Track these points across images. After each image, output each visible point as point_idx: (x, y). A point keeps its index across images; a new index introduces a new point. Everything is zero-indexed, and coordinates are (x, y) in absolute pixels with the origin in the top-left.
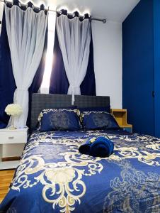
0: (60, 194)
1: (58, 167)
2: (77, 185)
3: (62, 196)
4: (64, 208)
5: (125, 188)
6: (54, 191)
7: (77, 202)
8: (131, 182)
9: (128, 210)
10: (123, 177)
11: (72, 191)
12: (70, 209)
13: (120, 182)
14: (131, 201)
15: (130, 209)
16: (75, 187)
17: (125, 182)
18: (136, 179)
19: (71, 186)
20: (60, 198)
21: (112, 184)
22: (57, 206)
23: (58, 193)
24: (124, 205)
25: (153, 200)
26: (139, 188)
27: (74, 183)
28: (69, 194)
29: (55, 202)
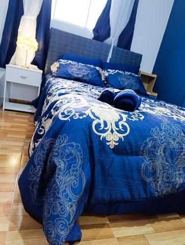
0: (107, 130)
1: (101, 107)
2: (122, 125)
3: (109, 132)
4: (110, 141)
5: (163, 138)
6: (102, 126)
7: (120, 139)
8: (169, 133)
9: (161, 154)
10: (163, 128)
11: (118, 129)
12: (114, 143)
13: (160, 132)
14: (165, 148)
15: (163, 154)
16: (121, 127)
17: (164, 133)
18: (174, 133)
19: (117, 125)
20: (108, 133)
21: (152, 132)
22: (104, 138)
23: (106, 129)
24: (159, 151)
25: (182, 152)
26: (174, 140)
27: (120, 123)
28: (115, 132)
29: (103, 135)
